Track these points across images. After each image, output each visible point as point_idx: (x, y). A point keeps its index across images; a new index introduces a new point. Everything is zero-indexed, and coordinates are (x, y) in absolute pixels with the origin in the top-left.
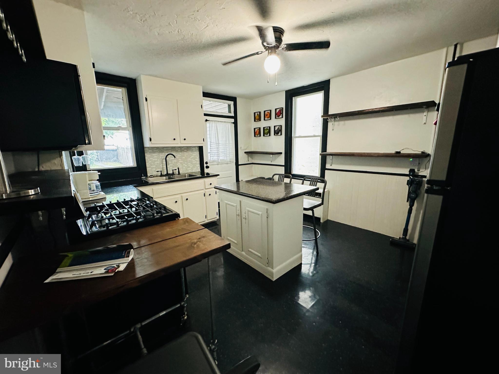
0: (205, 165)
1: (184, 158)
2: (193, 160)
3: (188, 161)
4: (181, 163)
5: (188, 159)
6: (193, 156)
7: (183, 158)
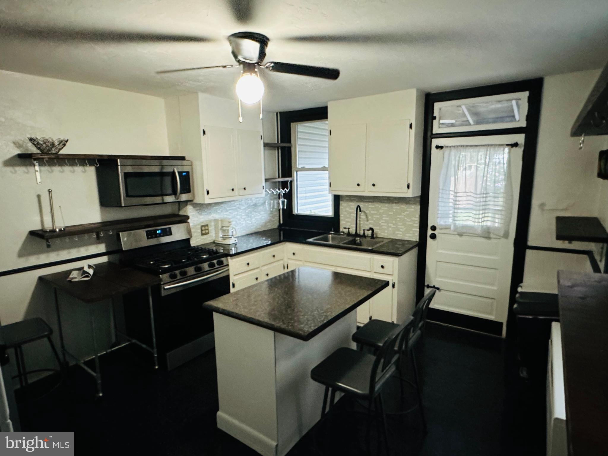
0: (430, 232)
1: (392, 213)
2: (407, 220)
3: (398, 219)
4: (386, 221)
5: (398, 216)
6: (408, 213)
7: (390, 213)
